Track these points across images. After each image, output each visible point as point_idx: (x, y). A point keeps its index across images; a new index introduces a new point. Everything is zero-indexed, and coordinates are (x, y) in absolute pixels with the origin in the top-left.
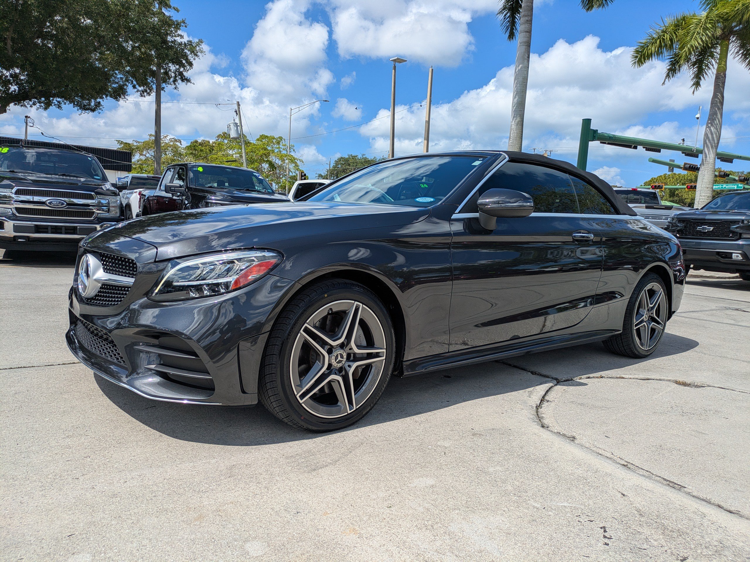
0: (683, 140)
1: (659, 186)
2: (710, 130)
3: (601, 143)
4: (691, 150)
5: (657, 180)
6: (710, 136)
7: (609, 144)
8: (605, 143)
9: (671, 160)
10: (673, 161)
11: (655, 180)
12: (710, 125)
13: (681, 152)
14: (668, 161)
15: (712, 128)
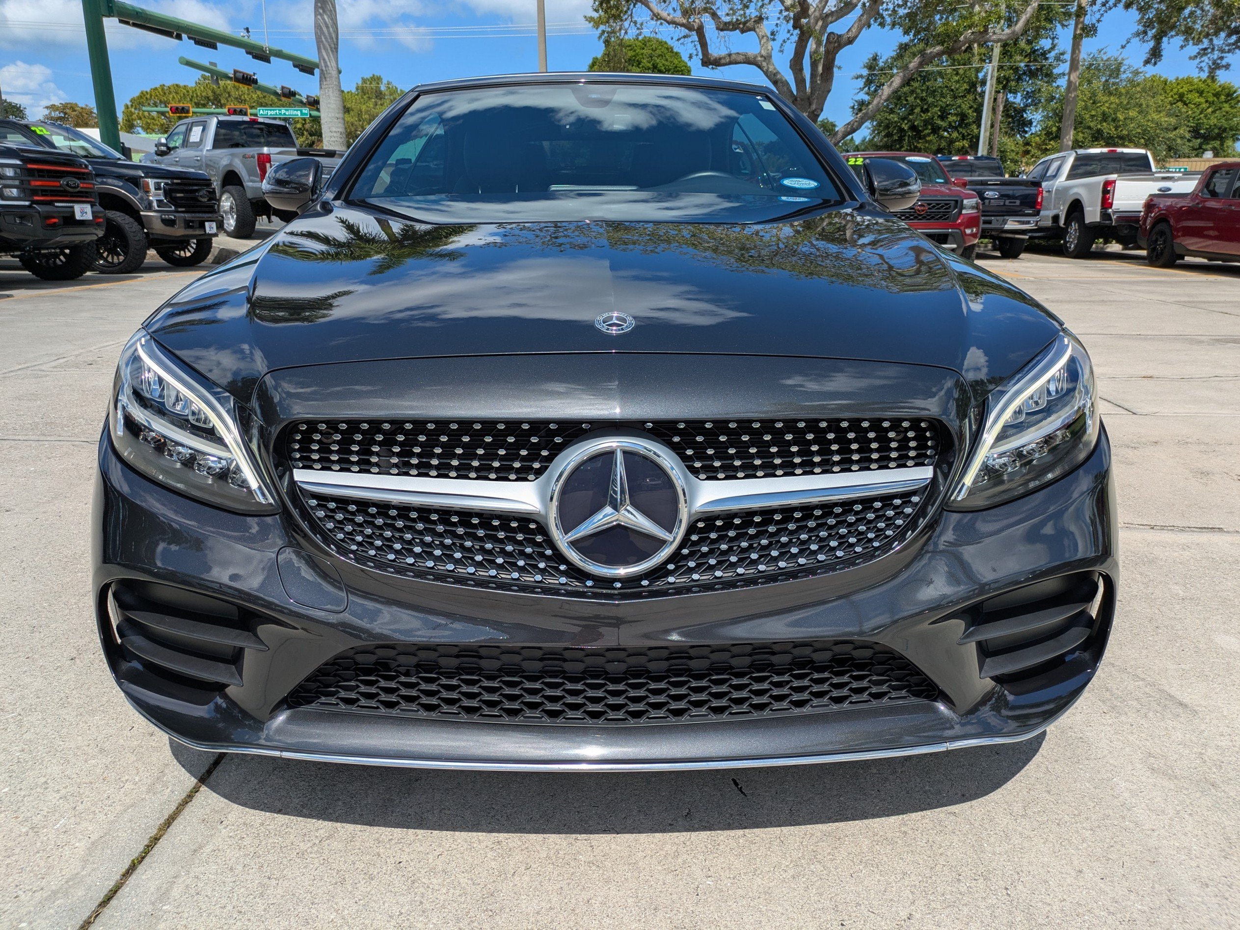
0: (247, 30)
1: (183, 108)
2: (324, 19)
3: (121, 21)
4: (261, 49)
5: (151, 96)
6: (325, 29)
7: (134, 25)
8: (127, 23)
9: (211, 63)
10: (215, 65)
11: (148, 96)
12: (321, 11)
13: (244, 51)
14: (207, 65)
15: (326, 17)
